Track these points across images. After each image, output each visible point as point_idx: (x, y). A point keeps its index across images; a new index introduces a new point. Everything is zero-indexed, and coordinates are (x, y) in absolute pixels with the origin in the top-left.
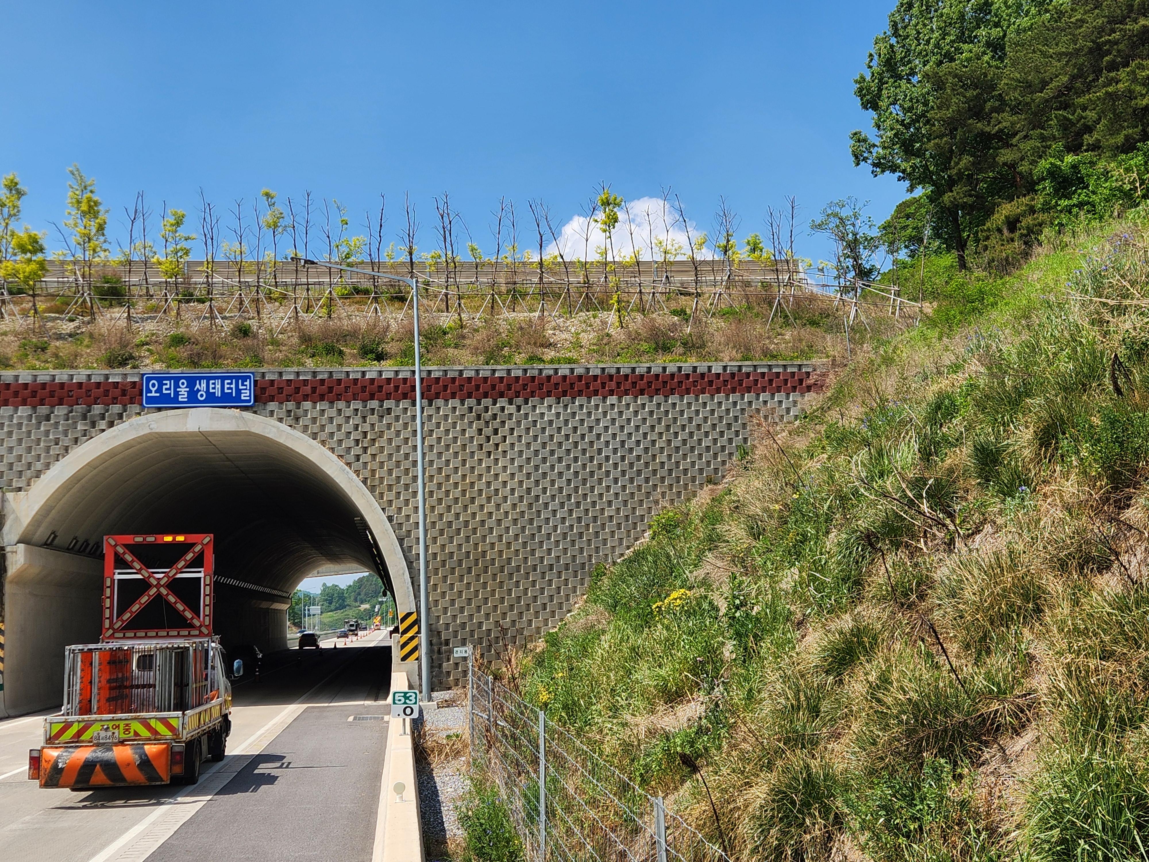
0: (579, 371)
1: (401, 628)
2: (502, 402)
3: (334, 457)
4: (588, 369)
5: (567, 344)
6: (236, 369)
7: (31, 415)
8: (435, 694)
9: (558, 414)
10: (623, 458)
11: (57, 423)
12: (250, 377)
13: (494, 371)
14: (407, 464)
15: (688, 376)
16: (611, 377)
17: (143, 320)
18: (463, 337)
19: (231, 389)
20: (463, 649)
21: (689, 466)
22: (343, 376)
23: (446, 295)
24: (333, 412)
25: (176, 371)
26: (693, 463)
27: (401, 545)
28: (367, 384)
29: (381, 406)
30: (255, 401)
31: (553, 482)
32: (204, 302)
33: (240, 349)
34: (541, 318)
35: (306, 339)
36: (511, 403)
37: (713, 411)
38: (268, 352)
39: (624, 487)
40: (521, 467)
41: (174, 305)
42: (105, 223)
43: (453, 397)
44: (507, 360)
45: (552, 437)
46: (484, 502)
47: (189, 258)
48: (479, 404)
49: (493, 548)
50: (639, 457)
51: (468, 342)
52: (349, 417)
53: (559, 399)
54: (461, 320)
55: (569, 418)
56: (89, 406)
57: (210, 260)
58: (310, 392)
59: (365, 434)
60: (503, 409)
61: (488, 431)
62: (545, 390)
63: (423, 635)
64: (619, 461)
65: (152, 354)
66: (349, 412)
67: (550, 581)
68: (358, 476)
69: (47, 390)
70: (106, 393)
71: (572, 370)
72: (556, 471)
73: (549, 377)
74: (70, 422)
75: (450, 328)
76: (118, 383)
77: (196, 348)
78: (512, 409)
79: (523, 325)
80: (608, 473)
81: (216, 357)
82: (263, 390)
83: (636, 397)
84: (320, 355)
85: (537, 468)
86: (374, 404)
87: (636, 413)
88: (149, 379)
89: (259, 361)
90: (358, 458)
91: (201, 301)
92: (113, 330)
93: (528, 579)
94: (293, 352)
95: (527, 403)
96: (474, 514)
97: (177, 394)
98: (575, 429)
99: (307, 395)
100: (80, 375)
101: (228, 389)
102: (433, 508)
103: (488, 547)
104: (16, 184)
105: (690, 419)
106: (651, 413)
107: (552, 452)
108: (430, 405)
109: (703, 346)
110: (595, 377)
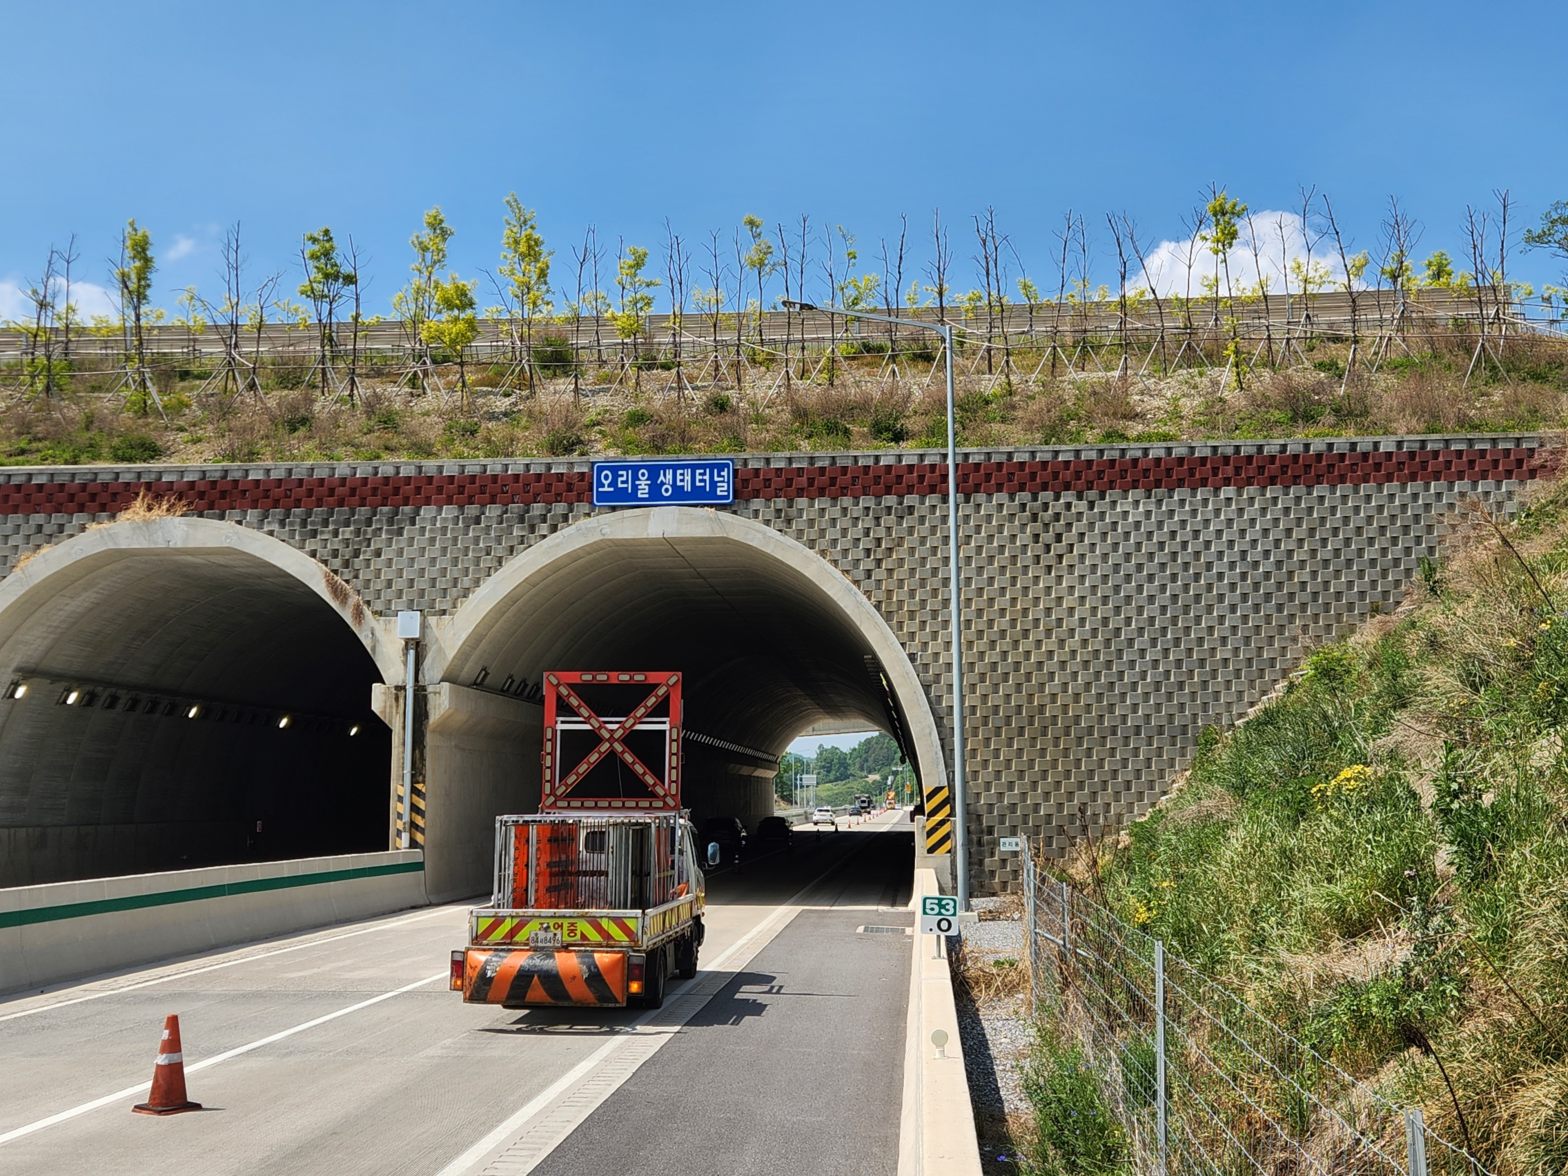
0: (1179, 451)
1: (928, 808)
2: (1067, 496)
3: (838, 573)
4: (1192, 449)
5: (1161, 415)
6: (711, 455)
7: (458, 517)
8: (974, 901)
9: (1148, 513)
10: (1244, 576)
11: (488, 527)
12: (728, 465)
13: (1056, 453)
14: (935, 582)
15: (1342, 456)
16: (1226, 459)
17: (594, 393)
18: (1013, 407)
19: (704, 481)
20: (1013, 840)
21: (1343, 588)
22: (849, 463)
23: (989, 350)
24: (836, 512)
25: (634, 458)
26: (1350, 584)
27: (927, 694)
28: (882, 473)
29: (901, 503)
30: (735, 497)
31: (1140, 610)
32: (669, 369)
33: (715, 429)
34: (1123, 378)
35: (801, 414)
36: (1080, 498)
37: (1380, 508)
38: (751, 432)
39: (1245, 618)
40: (1094, 588)
41: (632, 372)
42: (548, 267)
43: (999, 490)
44: (1075, 437)
45: (1139, 545)
46: (1042, 636)
47: (651, 311)
48: (1035, 499)
49: (1054, 701)
50: (1267, 575)
51: (1019, 413)
52: (857, 519)
53: (1150, 491)
54: (1009, 384)
55: (1164, 518)
56: (528, 505)
57: (678, 313)
58: (806, 485)
59: (879, 541)
60: (1068, 506)
61: (1047, 537)
62: (1129, 479)
63: (958, 819)
64: (1237, 580)
65: (604, 436)
66: (857, 511)
67: (1137, 749)
68: (869, 598)
69: (477, 485)
70: (548, 487)
71: (1169, 450)
72: (1145, 594)
73: (1135, 461)
74: (504, 525)
75: (995, 395)
76: (562, 474)
77: (661, 428)
78: (1082, 506)
79: (1097, 389)
80: (1221, 598)
81: (685, 440)
82: (746, 482)
83: (1265, 488)
84: (819, 435)
85: (1117, 588)
86: (890, 500)
87: (1264, 511)
88: (601, 469)
89: (739, 443)
90: (869, 574)
91: (666, 367)
92: (557, 406)
93: (1104, 745)
94: (784, 431)
95: (1103, 498)
96: (1028, 653)
97: (635, 488)
98: (1173, 534)
99: (802, 489)
100: (517, 465)
101: (700, 481)
102: (970, 643)
103: (1048, 700)
104: (441, 221)
105: (1346, 520)
106: (1287, 510)
107: (1140, 567)
108: (967, 501)
109: (1365, 413)
110: (1203, 460)
